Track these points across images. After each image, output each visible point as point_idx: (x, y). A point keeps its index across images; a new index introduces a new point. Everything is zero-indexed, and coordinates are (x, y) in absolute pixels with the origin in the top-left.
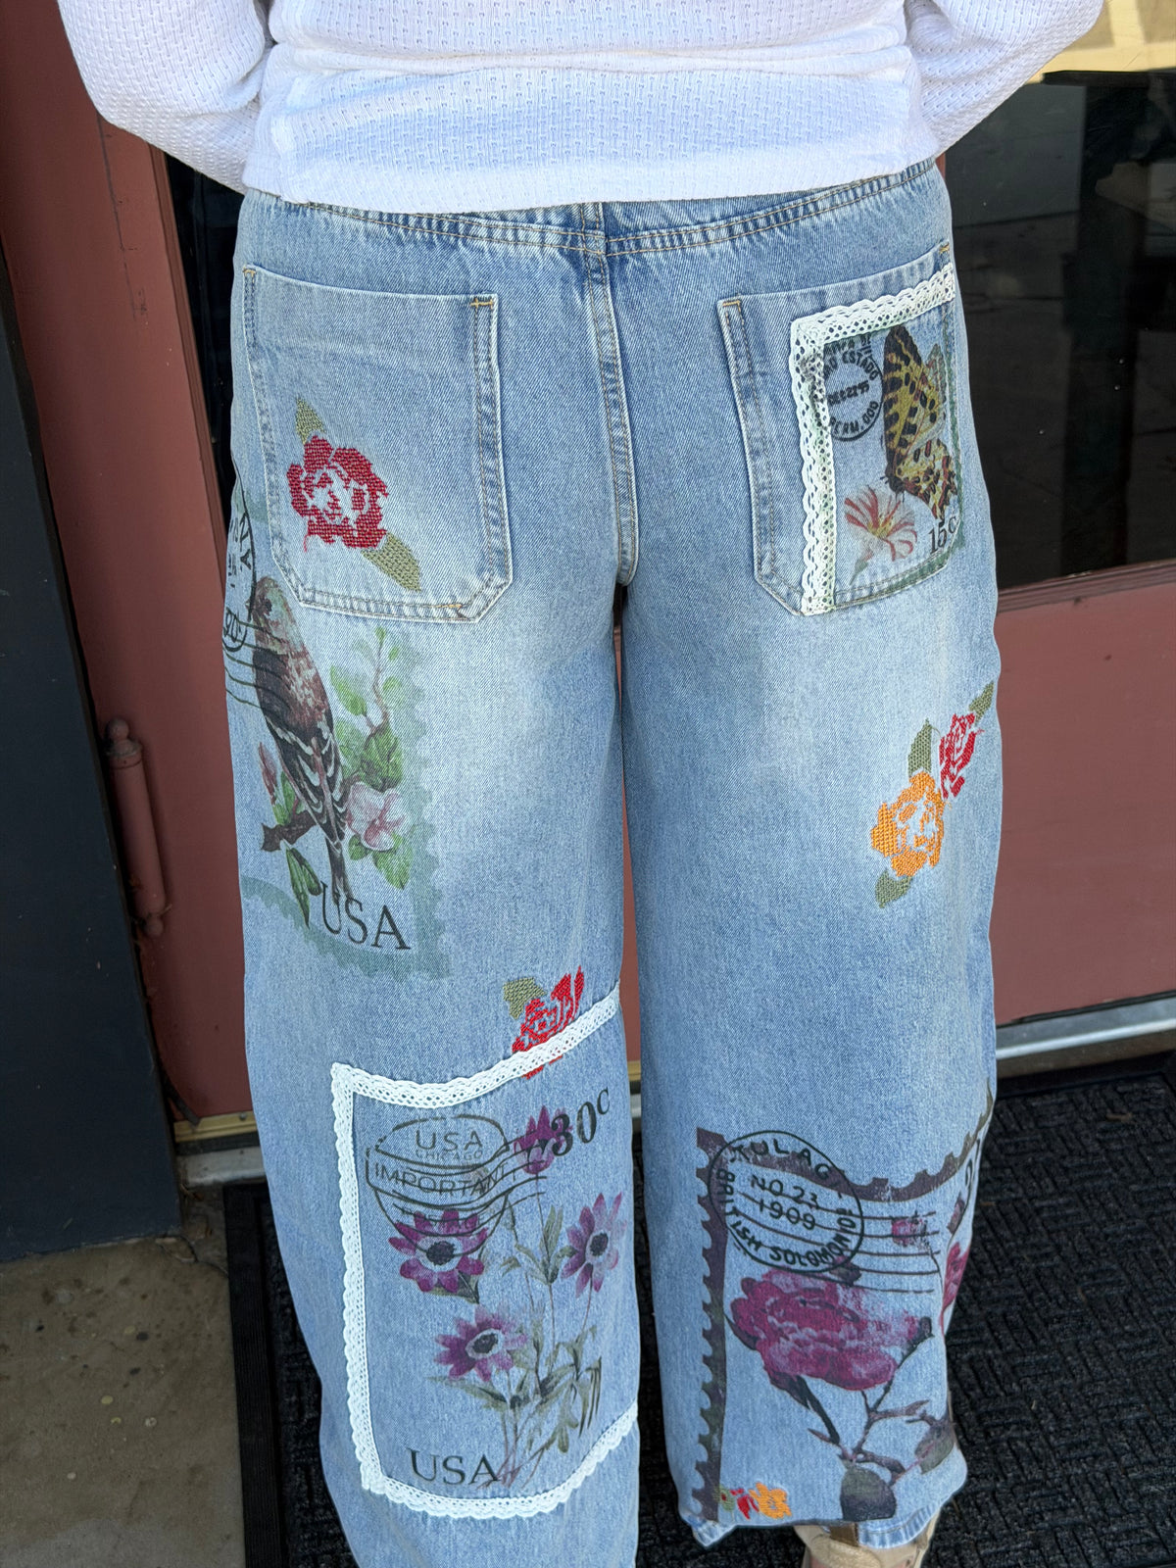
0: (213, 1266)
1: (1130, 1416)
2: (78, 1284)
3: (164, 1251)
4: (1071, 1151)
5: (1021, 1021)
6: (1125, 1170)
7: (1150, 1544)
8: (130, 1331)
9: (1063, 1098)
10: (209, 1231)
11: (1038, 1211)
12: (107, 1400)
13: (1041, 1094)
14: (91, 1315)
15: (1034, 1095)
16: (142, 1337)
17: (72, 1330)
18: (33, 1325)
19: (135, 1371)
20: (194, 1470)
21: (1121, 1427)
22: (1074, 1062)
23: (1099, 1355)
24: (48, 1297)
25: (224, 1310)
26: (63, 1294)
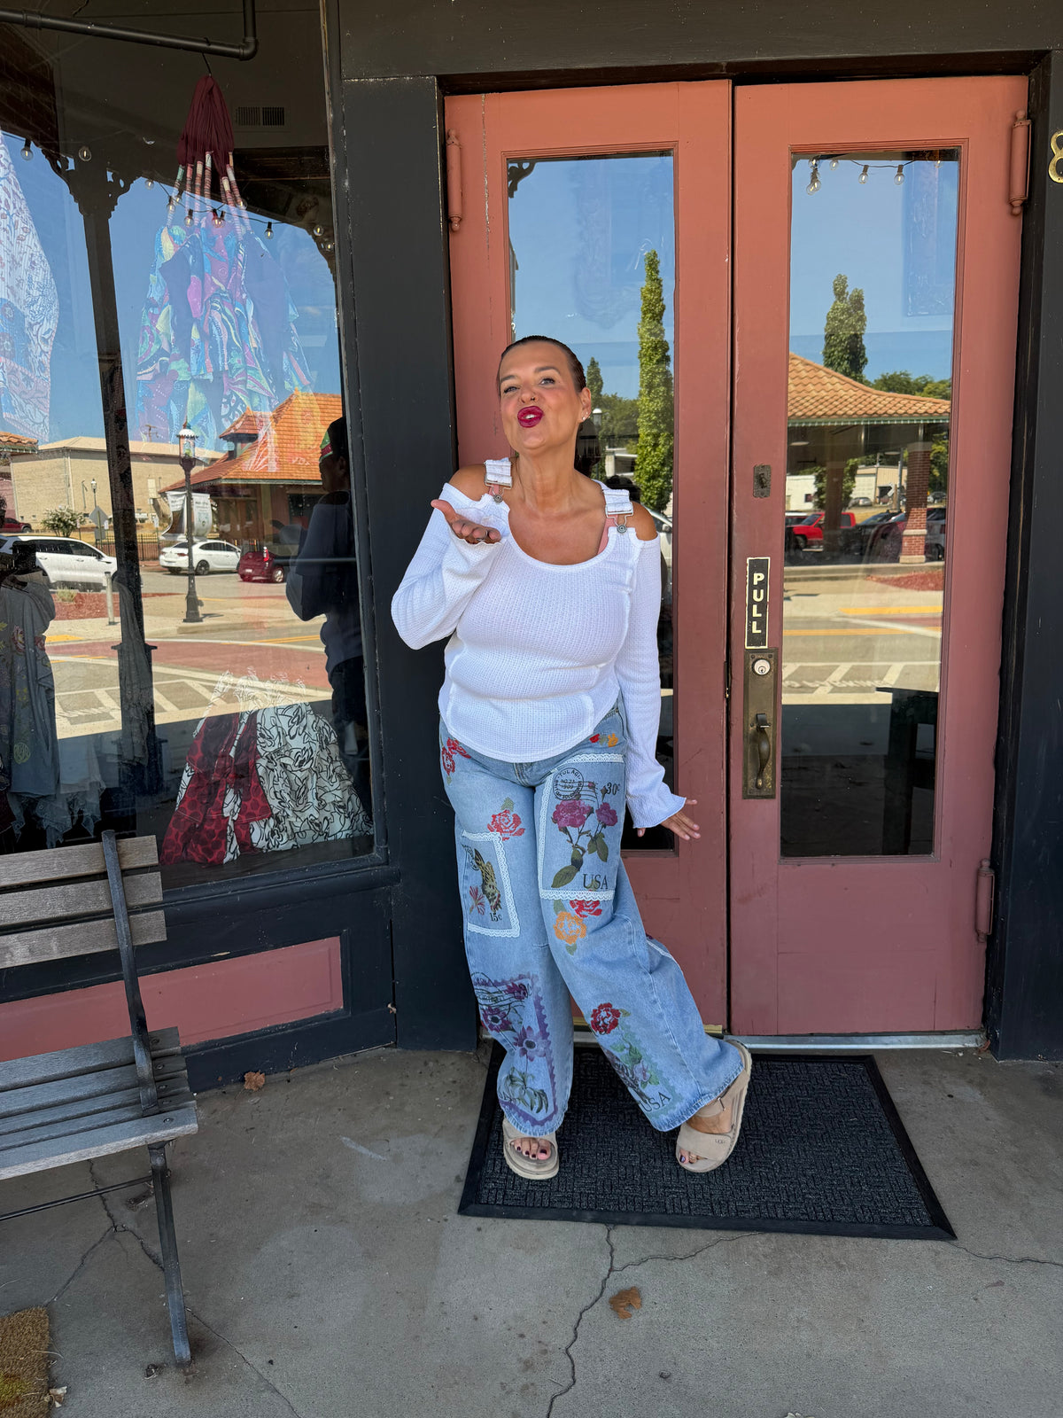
0: (484, 1065)
1: (810, 1173)
2: (437, 1061)
3: (469, 1057)
4: (818, 1083)
5: (812, 1035)
6: (838, 1093)
7: (803, 1214)
8: (451, 1079)
9: (822, 1065)
10: (486, 1053)
11: (798, 1101)
12: (437, 1099)
13: (813, 1062)
14: (438, 1072)
15: (809, 1062)
16: (454, 1082)
17: (431, 1075)
18: (419, 1071)
19: (449, 1092)
20: (461, 1126)
21: (805, 1176)
22: (830, 1054)
23: (805, 1151)
24: (426, 1064)
25: (484, 1079)
26: (431, 1064)
